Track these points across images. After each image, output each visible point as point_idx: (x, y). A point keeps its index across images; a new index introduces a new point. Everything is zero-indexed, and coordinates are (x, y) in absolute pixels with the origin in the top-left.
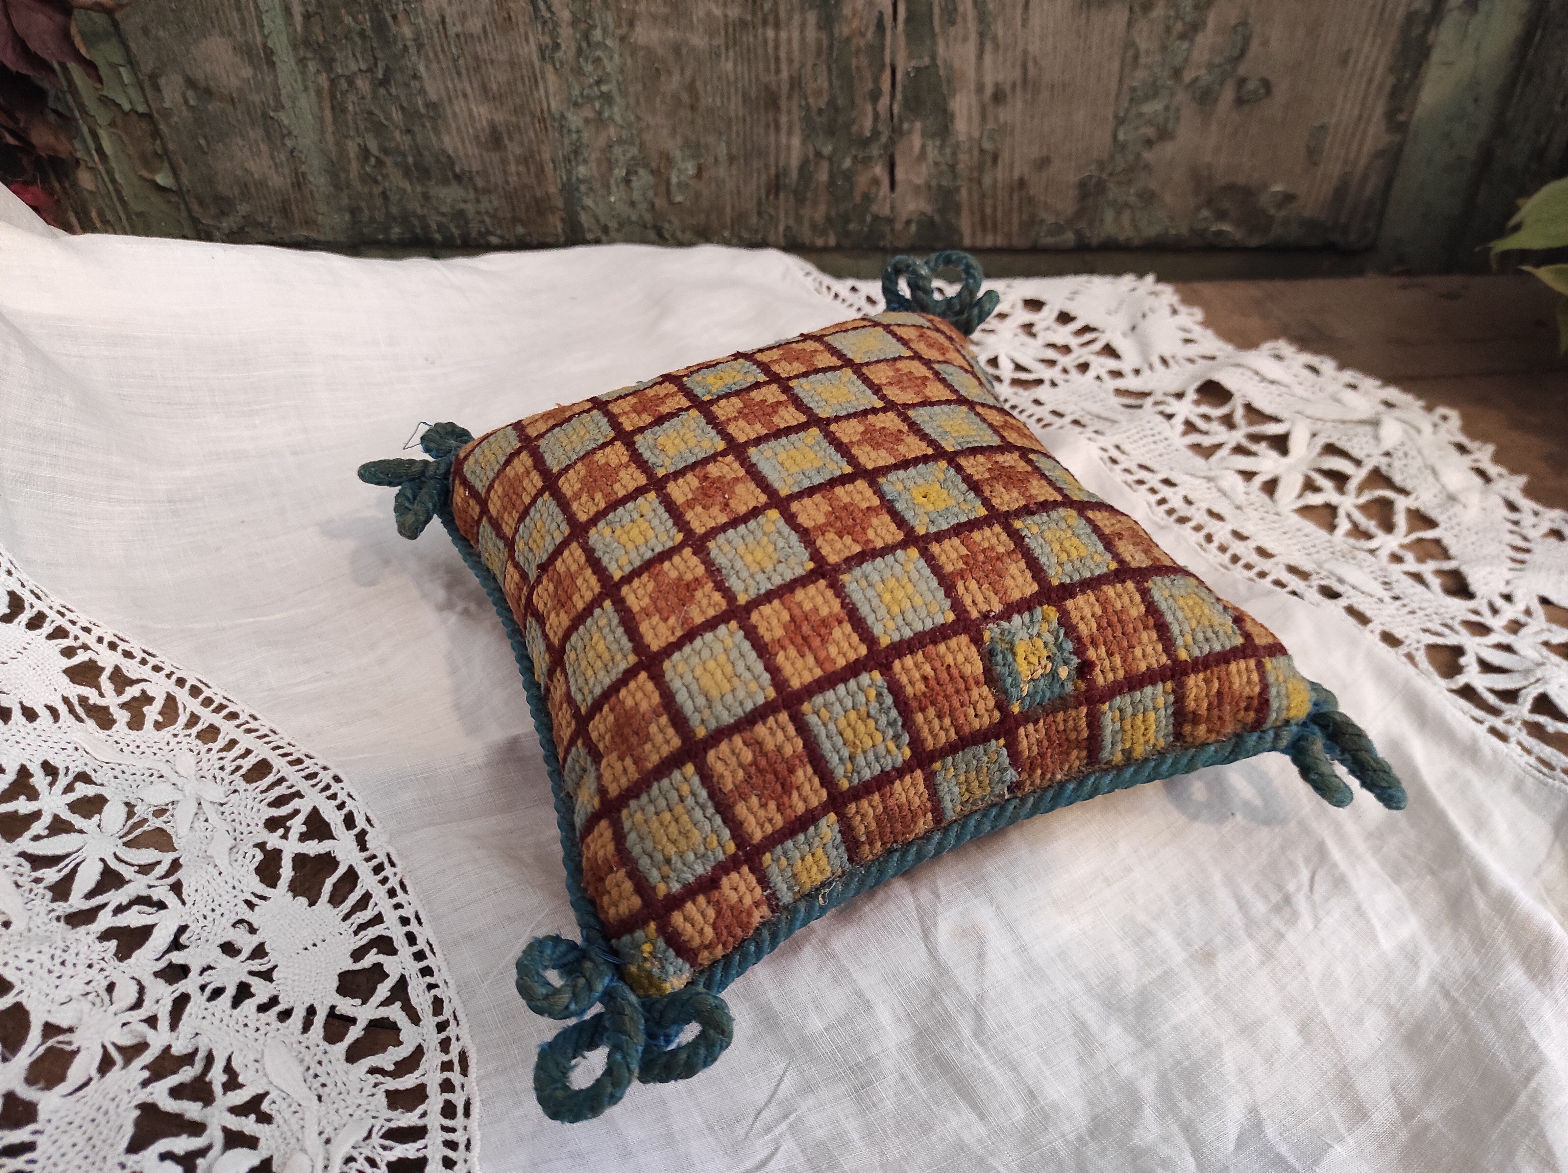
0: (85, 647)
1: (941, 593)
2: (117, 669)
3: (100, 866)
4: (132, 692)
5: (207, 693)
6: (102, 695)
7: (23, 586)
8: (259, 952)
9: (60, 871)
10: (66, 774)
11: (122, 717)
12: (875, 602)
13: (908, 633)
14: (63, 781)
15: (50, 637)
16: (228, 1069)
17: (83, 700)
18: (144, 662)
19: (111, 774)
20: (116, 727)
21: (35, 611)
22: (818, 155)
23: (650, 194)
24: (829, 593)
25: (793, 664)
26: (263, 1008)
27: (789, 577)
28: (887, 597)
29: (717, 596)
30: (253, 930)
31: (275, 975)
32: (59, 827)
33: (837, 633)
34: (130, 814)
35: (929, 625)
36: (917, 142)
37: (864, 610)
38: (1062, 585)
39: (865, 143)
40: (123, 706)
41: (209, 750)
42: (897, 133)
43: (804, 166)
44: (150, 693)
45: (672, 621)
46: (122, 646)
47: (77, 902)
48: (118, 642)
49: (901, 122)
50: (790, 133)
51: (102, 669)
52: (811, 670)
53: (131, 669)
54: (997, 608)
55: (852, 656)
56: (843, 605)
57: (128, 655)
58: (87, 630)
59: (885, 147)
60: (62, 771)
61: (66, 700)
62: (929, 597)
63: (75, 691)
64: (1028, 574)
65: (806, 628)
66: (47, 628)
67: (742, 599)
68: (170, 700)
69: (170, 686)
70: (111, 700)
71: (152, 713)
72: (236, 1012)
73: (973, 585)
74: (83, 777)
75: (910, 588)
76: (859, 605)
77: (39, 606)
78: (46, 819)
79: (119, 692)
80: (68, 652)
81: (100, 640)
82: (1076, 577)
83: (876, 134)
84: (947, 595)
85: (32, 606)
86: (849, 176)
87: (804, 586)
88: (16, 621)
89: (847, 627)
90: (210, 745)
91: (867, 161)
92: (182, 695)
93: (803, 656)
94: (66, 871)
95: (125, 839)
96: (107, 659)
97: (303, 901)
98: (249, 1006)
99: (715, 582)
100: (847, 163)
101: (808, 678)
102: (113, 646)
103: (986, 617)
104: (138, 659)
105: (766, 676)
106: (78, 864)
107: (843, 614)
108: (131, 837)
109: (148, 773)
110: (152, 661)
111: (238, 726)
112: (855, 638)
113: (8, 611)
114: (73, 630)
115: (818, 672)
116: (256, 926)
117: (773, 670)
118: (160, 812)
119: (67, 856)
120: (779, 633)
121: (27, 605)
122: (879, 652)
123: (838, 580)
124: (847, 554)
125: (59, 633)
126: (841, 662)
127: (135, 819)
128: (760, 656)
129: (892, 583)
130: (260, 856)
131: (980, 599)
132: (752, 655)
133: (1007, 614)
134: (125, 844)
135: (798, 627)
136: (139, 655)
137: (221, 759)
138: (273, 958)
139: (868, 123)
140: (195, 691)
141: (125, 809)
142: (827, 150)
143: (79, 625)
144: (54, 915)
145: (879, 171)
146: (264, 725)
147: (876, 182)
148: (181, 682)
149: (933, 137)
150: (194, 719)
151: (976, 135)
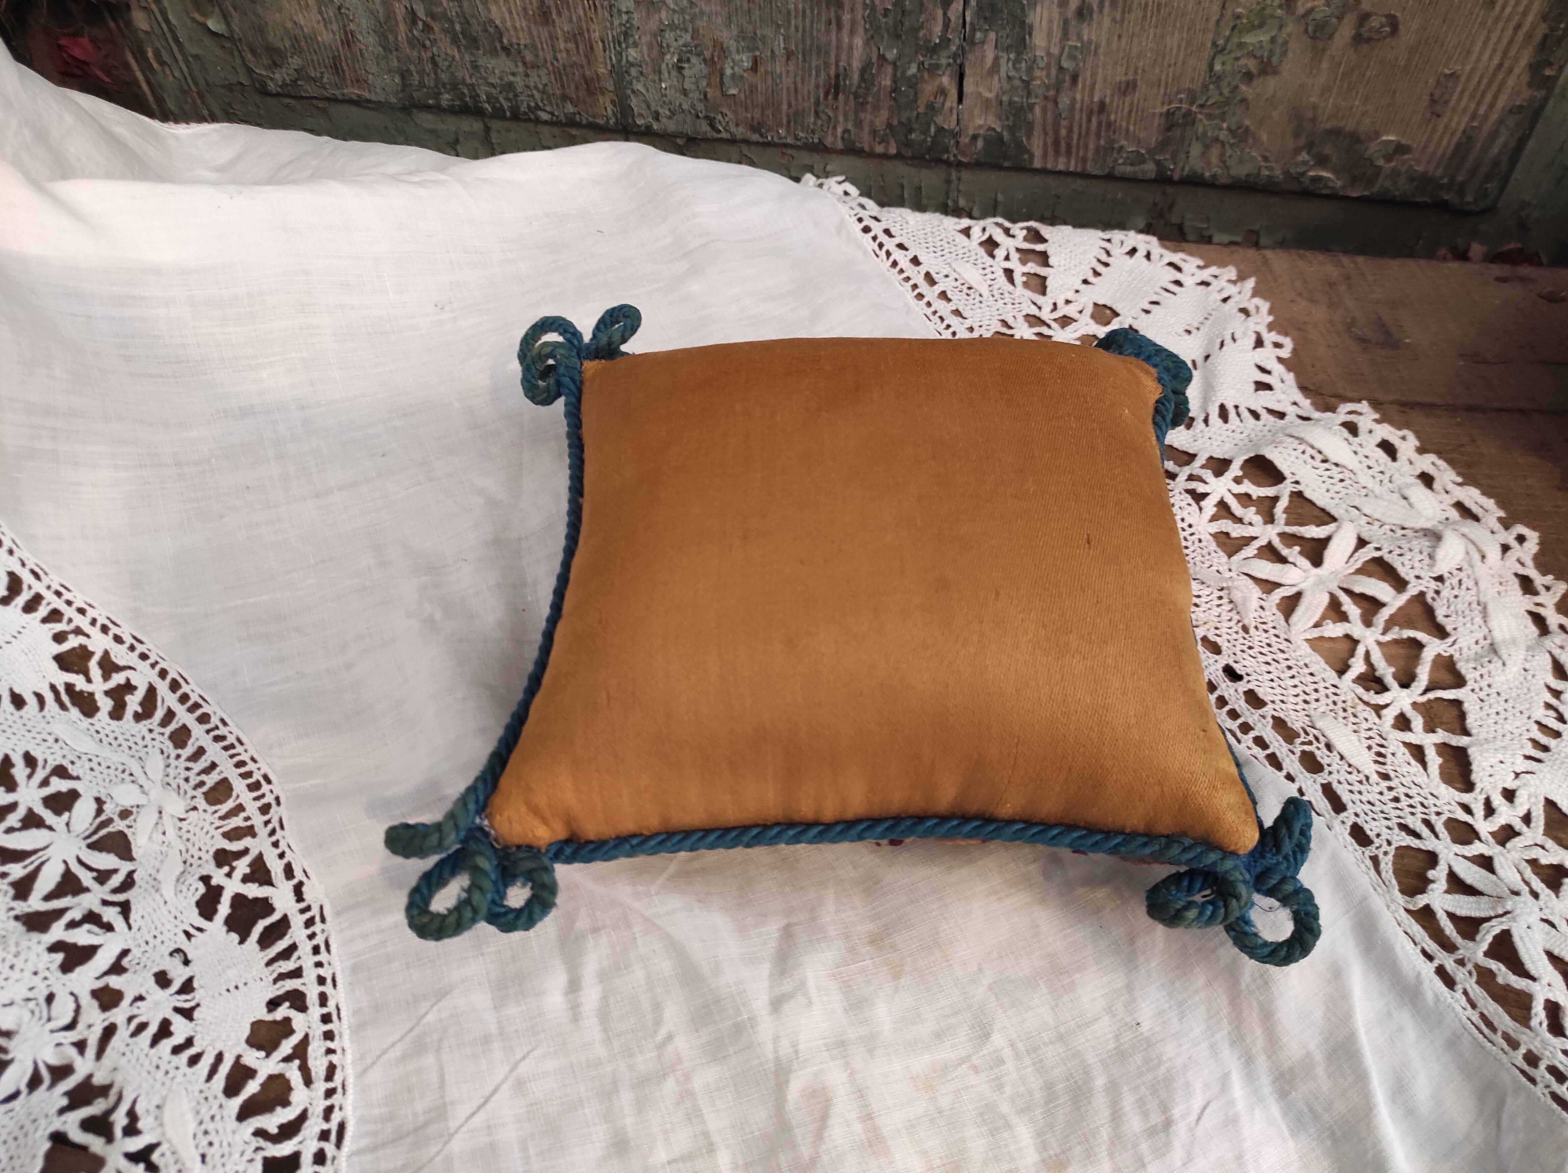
0: (78, 631)
2: (106, 654)
3: (61, 869)
4: (118, 679)
5: (185, 688)
6: (89, 680)
7: (23, 565)
8: (187, 987)
9: (25, 867)
10: (44, 767)
11: (105, 705)
14: (40, 775)
15: (45, 620)
16: (131, 1113)
17: (70, 688)
18: (132, 648)
19: (88, 766)
20: (98, 715)
21: (32, 593)
22: (882, 58)
23: (704, 83)
30: (186, 961)
31: (197, 1014)
32: (31, 821)
34: (99, 812)
36: (990, 54)
39: (933, 50)
40: (108, 693)
41: (178, 756)
42: (969, 41)
43: (865, 69)
44: (133, 682)
46: (114, 630)
47: (36, 902)
48: (110, 625)
49: (974, 30)
50: (852, 32)
51: (92, 654)
53: (120, 656)
57: (118, 639)
58: (81, 611)
59: (955, 56)
60: (40, 764)
61: (53, 688)
63: (62, 678)
66: (43, 611)
68: (152, 691)
69: (153, 676)
70: (98, 687)
74: (60, 772)
77: (39, 587)
79: (106, 677)
80: (59, 638)
81: (94, 622)
83: (945, 41)
85: (30, 587)
86: (913, 84)
88: (13, 604)
90: (180, 751)
91: (934, 70)
92: (162, 687)
94: (31, 868)
95: (89, 841)
96: (98, 643)
97: (235, 937)
98: (166, 1046)
100: (913, 70)
102: (105, 629)
104: (127, 645)
106: (42, 864)
109: (121, 768)
110: (140, 648)
111: (208, 732)
113: (5, 593)
114: (69, 612)
116: (190, 957)
118: (125, 814)
119: (36, 851)
121: (25, 587)
125: (55, 616)
127: (103, 817)
130: (202, 890)
134: (89, 846)
136: (129, 640)
137: (188, 769)
138: (198, 995)
139: (938, 29)
140: (175, 686)
142: (892, 54)
143: (75, 606)
144: (12, 913)
145: (946, 80)
146: (232, 732)
147: (943, 92)
148: (163, 674)
149: (1008, 49)
150: (170, 715)
151: (1055, 51)
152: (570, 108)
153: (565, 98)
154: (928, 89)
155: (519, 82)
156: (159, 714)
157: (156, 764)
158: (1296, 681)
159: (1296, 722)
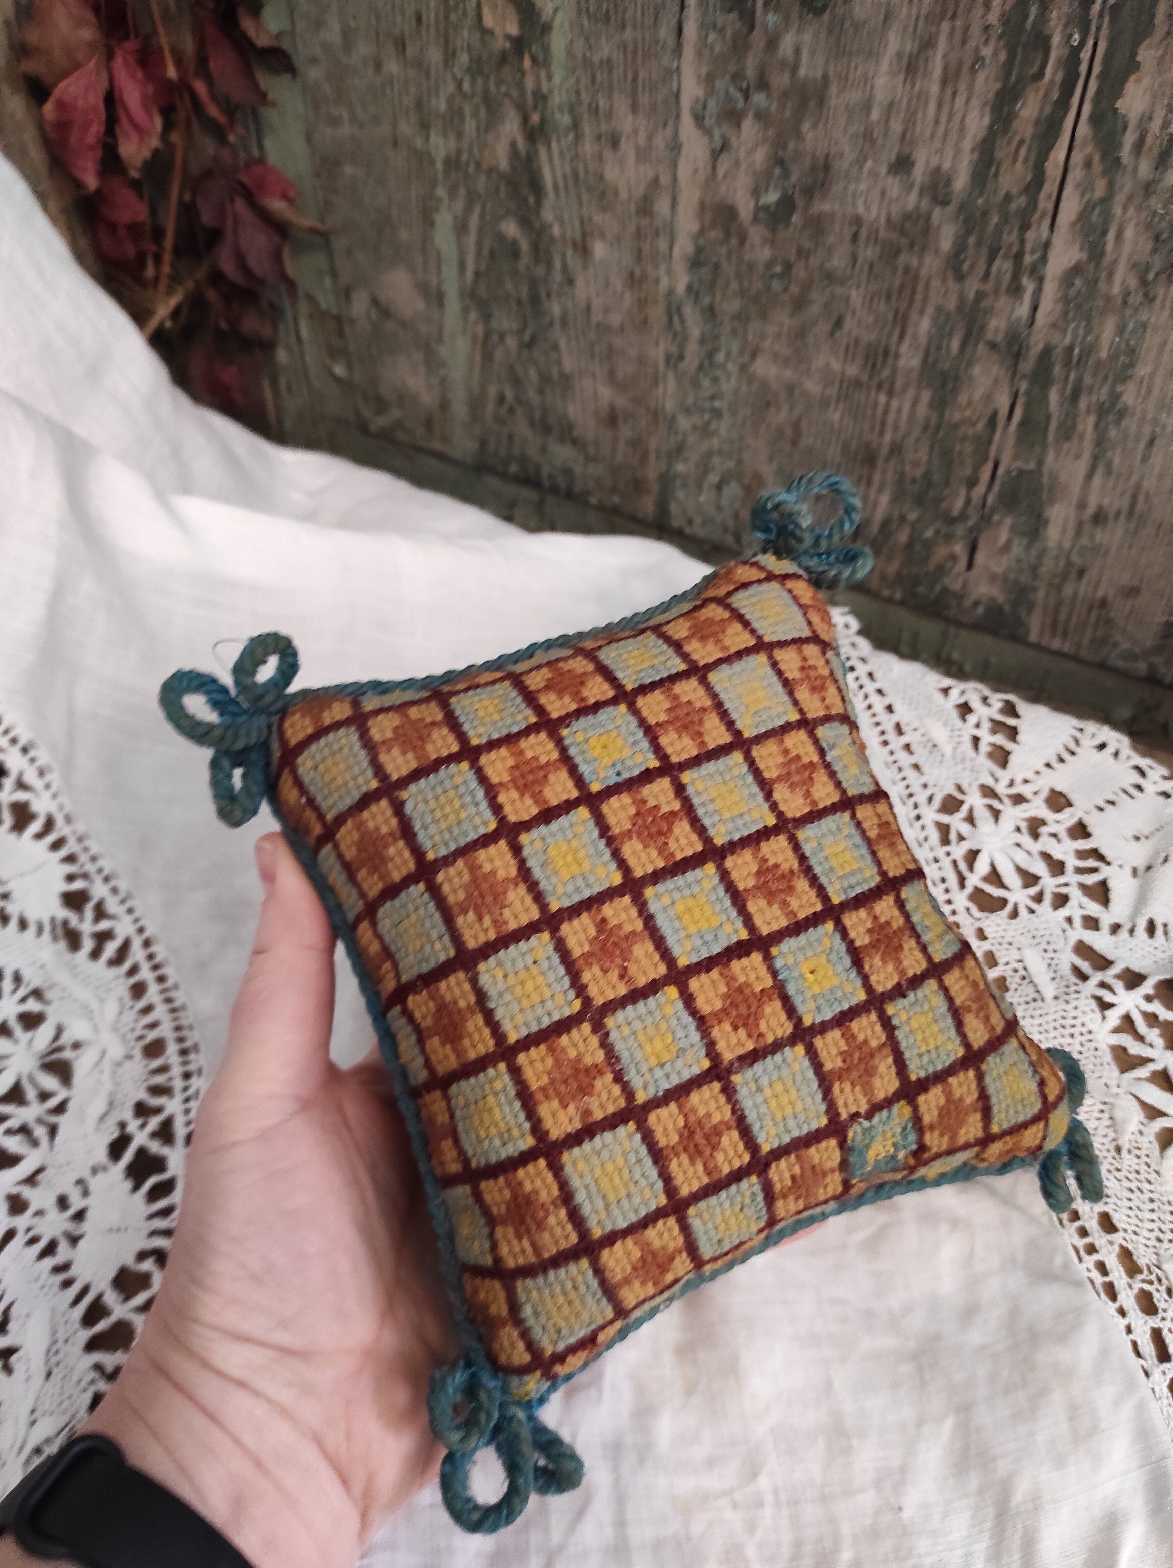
0: (86, 876)
4: (104, 925)
5: (154, 948)
6: (82, 920)
7: (61, 809)
8: (79, 1216)
10: (26, 986)
11: (88, 945)
14: (22, 992)
15: (63, 861)
17: (65, 922)
18: (123, 901)
19: (60, 993)
20: (80, 953)
21: (60, 834)
22: (903, 518)
26: (56, 1270)
30: (85, 1194)
31: (80, 1243)
34: (57, 1037)
36: (1004, 535)
39: (951, 520)
40: (92, 936)
41: (132, 1009)
42: (986, 521)
44: (115, 932)
46: (113, 881)
48: (112, 877)
49: (992, 512)
50: (880, 490)
51: (91, 898)
53: (111, 905)
57: (114, 890)
58: (93, 858)
59: (971, 530)
60: (24, 983)
61: (52, 920)
63: (62, 914)
66: (64, 853)
68: (127, 942)
69: (132, 930)
70: (87, 928)
71: (111, 948)
72: (38, 1264)
74: (37, 993)
77: (65, 830)
79: (96, 921)
80: (70, 878)
81: (100, 870)
83: (964, 516)
85: (60, 829)
86: (928, 545)
88: (44, 840)
90: (134, 1004)
91: (949, 538)
95: (42, 1062)
96: (98, 890)
97: (129, 1185)
98: (49, 1263)
100: (929, 533)
102: (107, 880)
104: (120, 897)
108: (48, 1059)
110: (129, 903)
111: (161, 992)
113: (41, 830)
114: (83, 858)
116: (89, 1190)
118: (76, 1045)
121: (56, 828)
125: (71, 859)
127: (58, 1043)
130: (117, 1135)
134: (41, 1067)
136: (122, 894)
137: (136, 1021)
138: (86, 1227)
139: (958, 504)
140: (146, 944)
141: (54, 1031)
142: (913, 516)
143: (90, 853)
145: (959, 548)
146: (180, 997)
147: (953, 558)
148: (141, 930)
149: (1023, 534)
150: (136, 968)
151: (1067, 545)
152: (616, 499)
153: (614, 490)
154: (941, 552)
155: (578, 469)
156: (127, 965)
157: (111, 1008)
158: (1154, 1216)
159: (1143, 1258)
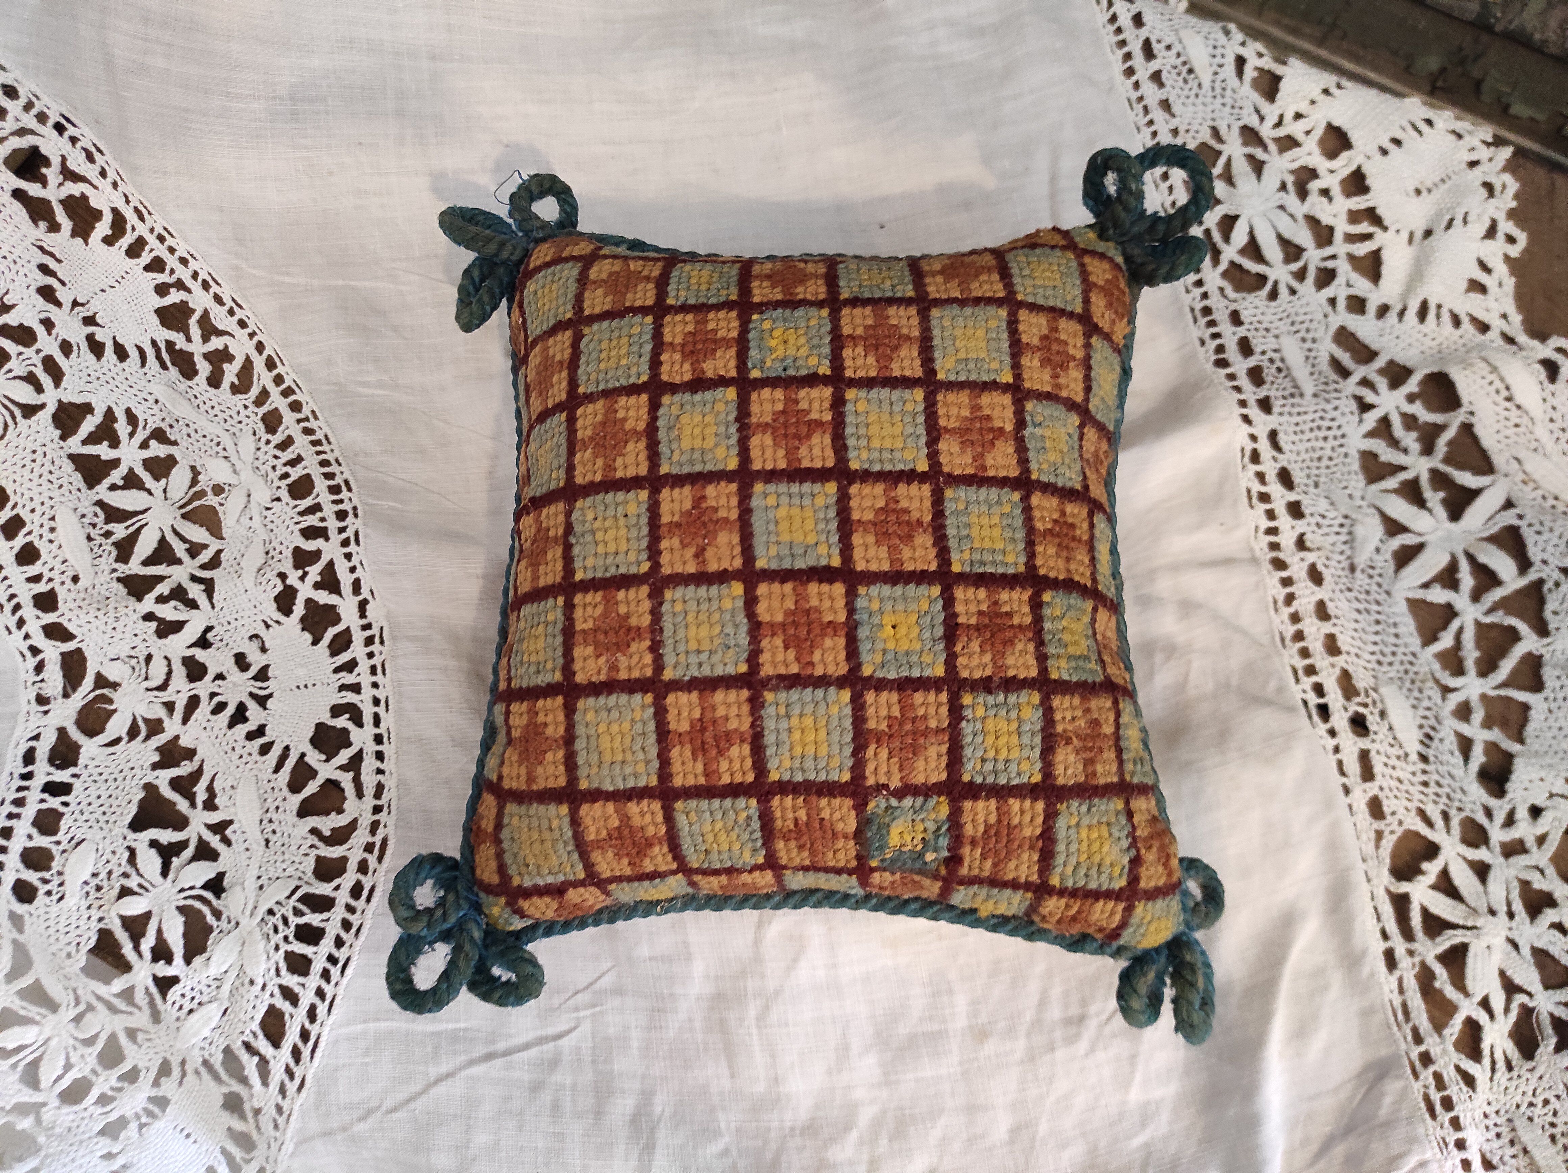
0: (180, 285)
1: (848, 750)
2: (206, 313)
3: (157, 536)
4: (216, 343)
5: (280, 369)
6: (189, 340)
7: (128, 202)
8: (262, 675)
9: (127, 528)
10: (144, 428)
11: (204, 368)
12: (784, 736)
13: (799, 777)
14: (141, 435)
15: (147, 268)
16: (210, 789)
17: (170, 345)
18: (231, 312)
19: (185, 430)
20: (197, 379)
21: (136, 234)
24: (746, 708)
25: (683, 763)
26: (251, 736)
27: (719, 671)
28: (797, 735)
29: (648, 658)
30: (264, 650)
31: (270, 703)
32: (132, 482)
33: (735, 751)
34: (194, 482)
35: (822, 777)
37: (769, 738)
38: (971, 783)
40: (206, 356)
41: (268, 442)
44: (231, 351)
45: (602, 660)
46: (214, 288)
47: (134, 567)
48: (211, 283)
51: (193, 311)
52: (696, 776)
53: (220, 318)
54: (895, 783)
55: (738, 779)
56: (753, 725)
57: (218, 299)
58: (184, 261)
60: (141, 424)
61: (154, 343)
62: (836, 749)
63: (163, 335)
64: (944, 760)
65: (708, 736)
66: (146, 258)
67: (668, 674)
68: (248, 363)
69: (249, 347)
70: (197, 348)
71: (231, 372)
72: (230, 733)
73: (884, 753)
74: (159, 435)
75: (822, 734)
76: (766, 733)
77: (142, 230)
78: (123, 470)
79: (205, 339)
80: (162, 290)
81: (195, 276)
82: (990, 780)
84: (854, 754)
85: (134, 229)
87: (728, 688)
88: (117, 245)
89: (747, 749)
90: (270, 437)
92: (259, 363)
93: (695, 760)
94: (132, 529)
95: (183, 511)
96: (199, 300)
97: (308, 637)
98: (242, 730)
99: (652, 640)
101: (691, 781)
102: (206, 286)
103: (880, 788)
104: (227, 307)
105: (656, 764)
106: (142, 526)
107: (748, 737)
108: (189, 508)
109: (216, 440)
110: (239, 314)
111: (298, 422)
112: (749, 762)
113: (110, 232)
114: (171, 262)
115: (702, 781)
116: (267, 646)
117: (664, 762)
118: (218, 490)
119: (136, 513)
120: (685, 726)
121: (129, 227)
122: (764, 783)
123: (761, 696)
124: (782, 670)
125: (156, 265)
126: (726, 779)
127: (197, 488)
128: (659, 741)
129: (809, 721)
130: (280, 588)
131: (884, 768)
132: (652, 738)
133: (900, 794)
134: (184, 516)
135: (703, 730)
136: (229, 303)
137: (276, 457)
138: (272, 685)
140: (270, 364)
141: (189, 475)
143: (177, 254)
144: (115, 575)
146: (321, 427)
148: (260, 347)
150: (264, 395)
156: (255, 391)
157: (247, 444)
159: (1361, 681)
